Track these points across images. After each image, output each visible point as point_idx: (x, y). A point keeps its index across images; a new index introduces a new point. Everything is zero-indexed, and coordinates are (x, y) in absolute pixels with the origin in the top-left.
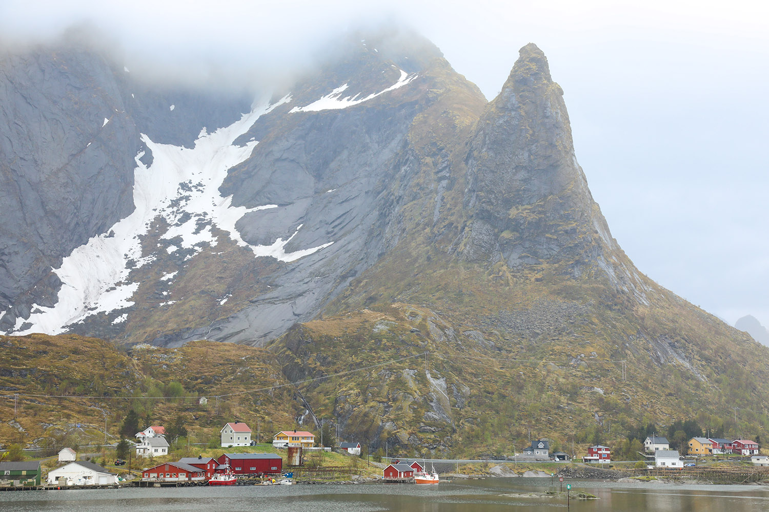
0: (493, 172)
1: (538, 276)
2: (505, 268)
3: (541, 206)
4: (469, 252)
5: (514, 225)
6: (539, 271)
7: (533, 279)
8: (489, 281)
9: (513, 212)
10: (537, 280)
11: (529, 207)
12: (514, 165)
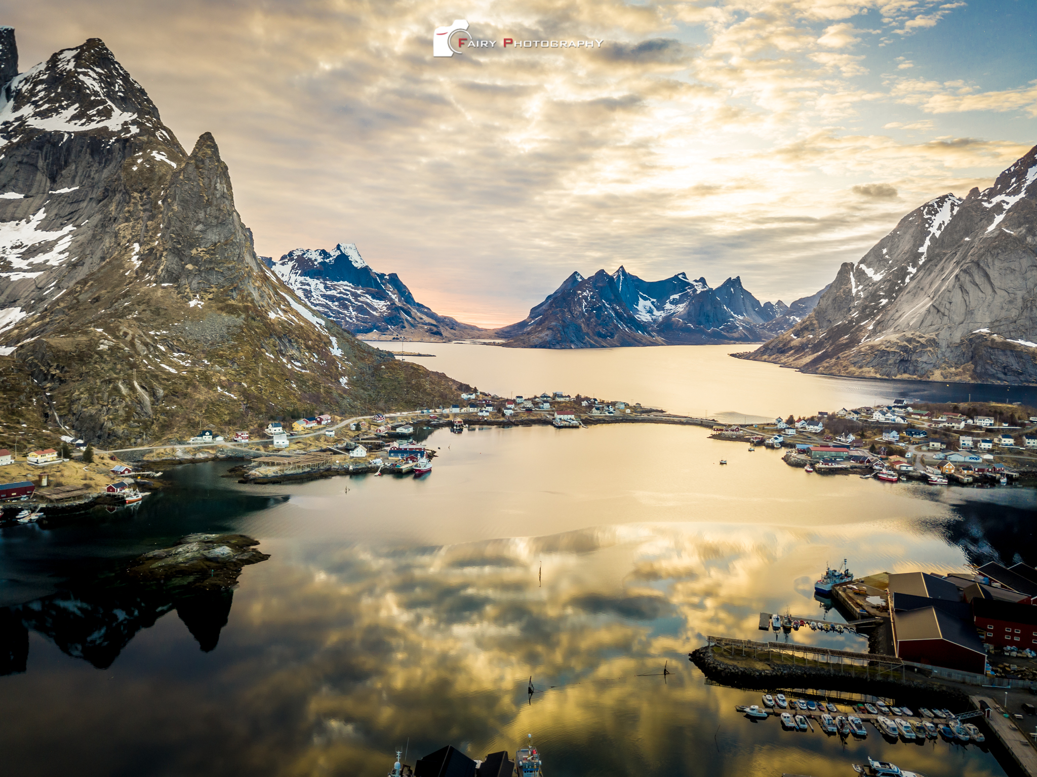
0: (180, 221)
1: (211, 296)
2: (188, 290)
3: (213, 250)
4: (164, 276)
5: (195, 261)
6: (211, 293)
7: (207, 299)
8: (178, 299)
9: (194, 252)
10: (209, 299)
11: (205, 249)
12: (195, 219)
